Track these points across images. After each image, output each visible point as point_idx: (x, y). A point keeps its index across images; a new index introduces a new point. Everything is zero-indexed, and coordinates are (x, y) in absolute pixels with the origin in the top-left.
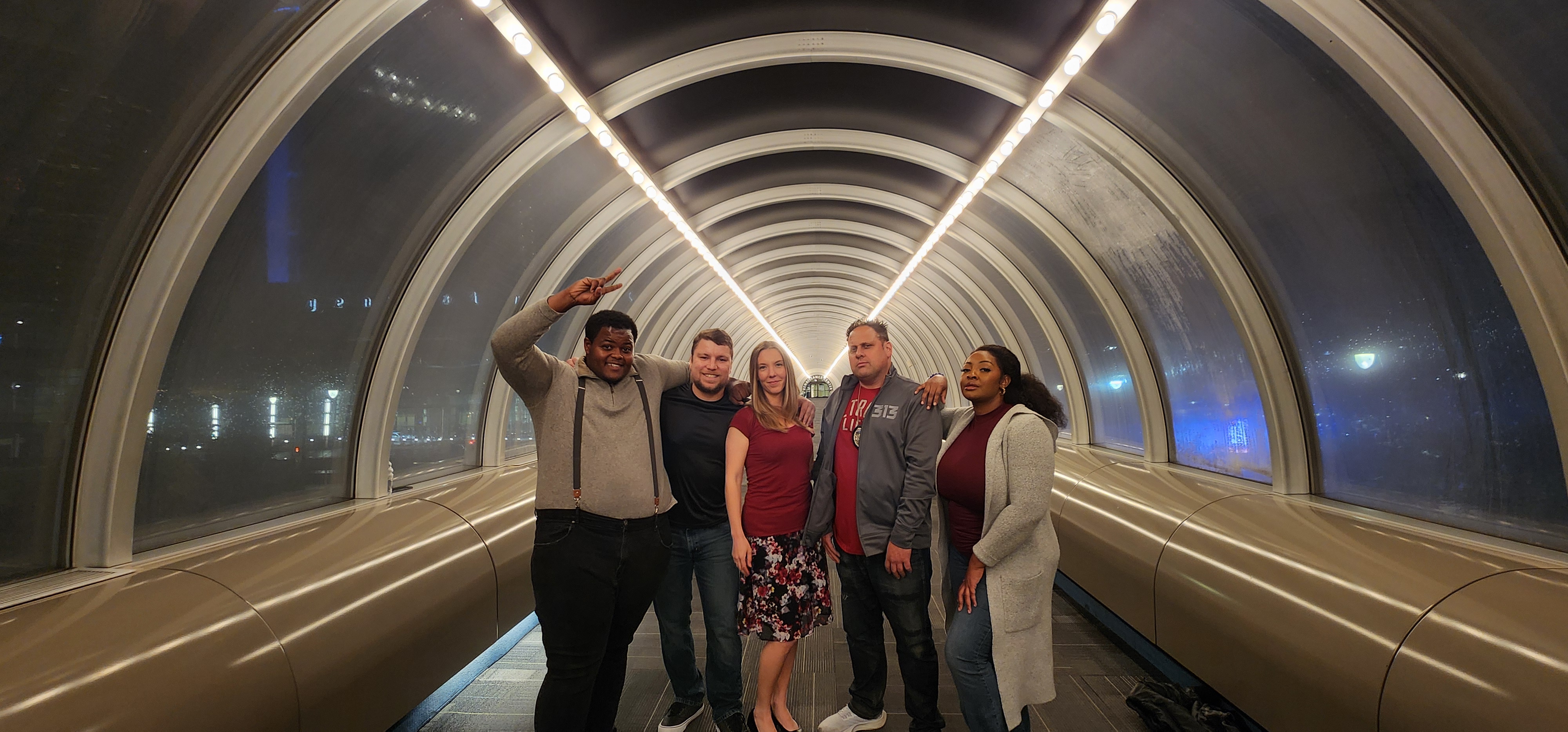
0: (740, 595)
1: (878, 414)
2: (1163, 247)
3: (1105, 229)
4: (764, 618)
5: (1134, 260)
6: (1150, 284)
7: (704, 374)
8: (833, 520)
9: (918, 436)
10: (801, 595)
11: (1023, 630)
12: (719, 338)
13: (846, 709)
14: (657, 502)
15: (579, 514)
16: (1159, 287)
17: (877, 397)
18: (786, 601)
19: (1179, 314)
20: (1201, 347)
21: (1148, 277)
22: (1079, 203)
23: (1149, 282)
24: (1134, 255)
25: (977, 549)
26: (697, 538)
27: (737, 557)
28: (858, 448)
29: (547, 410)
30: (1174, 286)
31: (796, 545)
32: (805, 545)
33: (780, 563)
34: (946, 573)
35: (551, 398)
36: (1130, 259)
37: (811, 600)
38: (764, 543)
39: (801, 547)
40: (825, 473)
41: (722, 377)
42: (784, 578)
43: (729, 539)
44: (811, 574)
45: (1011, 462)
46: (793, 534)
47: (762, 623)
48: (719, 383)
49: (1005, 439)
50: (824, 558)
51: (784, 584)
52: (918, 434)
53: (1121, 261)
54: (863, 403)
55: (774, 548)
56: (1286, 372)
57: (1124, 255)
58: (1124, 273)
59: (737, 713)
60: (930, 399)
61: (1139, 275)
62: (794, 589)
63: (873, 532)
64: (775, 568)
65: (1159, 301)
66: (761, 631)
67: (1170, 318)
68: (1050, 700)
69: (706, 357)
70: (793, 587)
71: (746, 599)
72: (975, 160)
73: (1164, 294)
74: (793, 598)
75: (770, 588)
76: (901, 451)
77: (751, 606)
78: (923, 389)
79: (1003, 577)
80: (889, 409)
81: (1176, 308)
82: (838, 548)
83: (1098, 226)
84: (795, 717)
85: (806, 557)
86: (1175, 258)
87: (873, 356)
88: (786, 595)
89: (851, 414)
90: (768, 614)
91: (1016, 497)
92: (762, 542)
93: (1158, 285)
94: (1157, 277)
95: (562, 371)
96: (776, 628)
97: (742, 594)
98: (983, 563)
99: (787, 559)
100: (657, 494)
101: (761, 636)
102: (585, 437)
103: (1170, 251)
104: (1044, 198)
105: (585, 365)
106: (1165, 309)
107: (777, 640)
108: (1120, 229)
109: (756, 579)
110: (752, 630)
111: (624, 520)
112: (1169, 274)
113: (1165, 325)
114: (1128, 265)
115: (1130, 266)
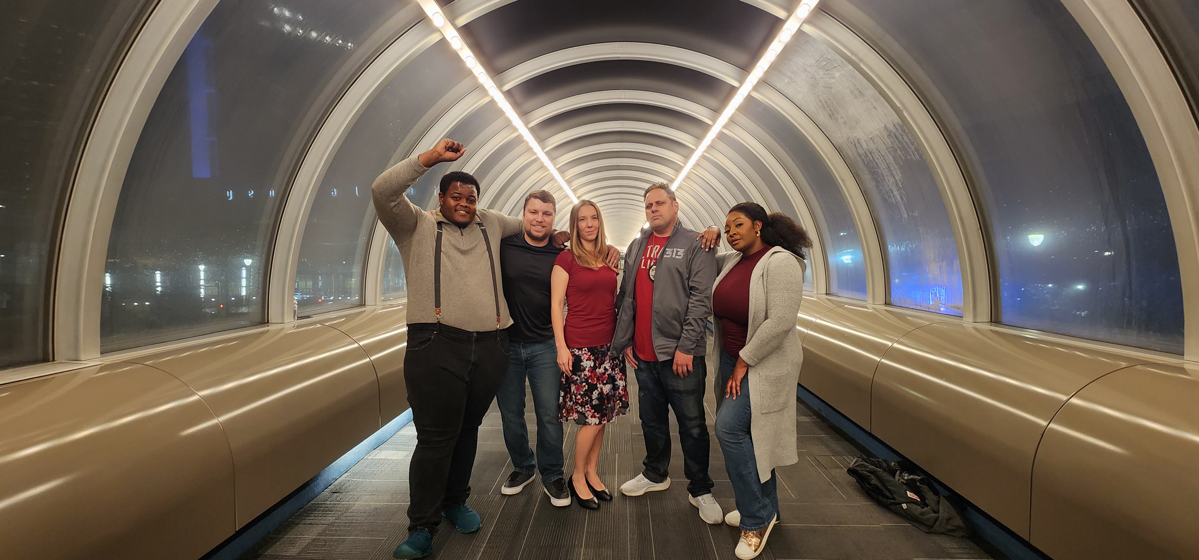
0: (561, 391)
1: (669, 255)
2: (888, 136)
3: (845, 123)
4: (580, 409)
5: (866, 147)
6: (878, 166)
7: (534, 226)
8: (633, 338)
9: (699, 271)
10: (606, 391)
11: (775, 412)
12: (545, 197)
13: (641, 476)
14: (498, 321)
15: (439, 326)
16: (885, 168)
17: (666, 242)
18: (597, 395)
19: (899, 189)
20: (915, 214)
21: (876, 161)
22: (826, 102)
23: (876, 163)
24: (866, 143)
25: (742, 353)
26: (529, 351)
27: (561, 363)
28: (653, 281)
29: (413, 248)
30: (896, 166)
31: (604, 354)
32: (611, 355)
33: (592, 368)
34: (718, 374)
35: (416, 237)
36: (863, 147)
37: (614, 395)
38: (580, 352)
39: (608, 356)
40: (628, 300)
41: (547, 228)
42: (595, 379)
43: (553, 350)
44: (615, 376)
45: (770, 287)
46: (602, 347)
47: (578, 412)
48: (545, 232)
49: (766, 270)
50: (625, 366)
51: (595, 383)
52: (699, 270)
54: (657, 248)
55: (587, 357)
56: (978, 230)
57: (859, 143)
58: (859, 159)
59: (560, 478)
60: (708, 244)
61: (870, 159)
62: (602, 387)
63: (663, 344)
64: (588, 371)
65: (884, 179)
66: (577, 418)
67: (892, 192)
68: (793, 463)
69: (535, 212)
70: (601, 385)
71: (566, 394)
72: (745, 68)
73: (888, 174)
74: (601, 393)
75: (585, 386)
76: (686, 282)
77: (569, 400)
78: (703, 236)
79: (761, 373)
80: (677, 251)
81: (897, 185)
82: (635, 356)
83: (841, 120)
84: (603, 482)
85: (611, 364)
86: (898, 144)
87: (664, 210)
88: (596, 391)
89: (648, 256)
90: (582, 405)
91: (772, 314)
92: (578, 352)
93: (884, 166)
94: (884, 161)
95: (424, 217)
96: (588, 416)
97: (563, 391)
98: (746, 363)
99: (597, 365)
100: (498, 314)
101: (577, 422)
102: (443, 268)
103: (895, 139)
104: (799, 98)
105: (441, 214)
106: (889, 186)
107: (590, 425)
108: (857, 123)
109: (573, 380)
110: (569, 418)
111: (474, 332)
112: (893, 157)
113: (887, 198)
114: (861, 151)
115: (863, 152)
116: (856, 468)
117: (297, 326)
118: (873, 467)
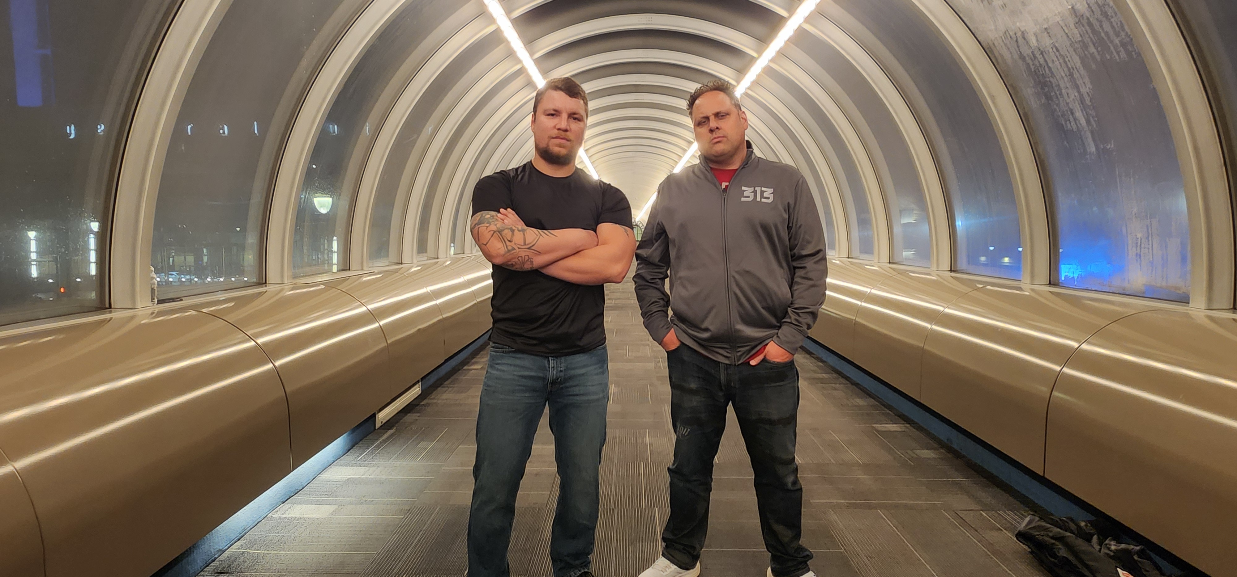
1: (748, 197)
2: (1077, 24)
5: (1036, 44)
6: (1052, 73)
12: (572, 88)
16: (1064, 75)
19: (1084, 108)
20: (1108, 147)
21: (1050, 65)
24: (1037, 36)
30: (1083, 72)
36: (1030, 44)
53: (1018, 47)
57: (1024, 38)
58: (1020, 61)
61: (1039, 62)
65: (1061, 94)
67: (1072, 114)
73: (1069, 84)
80: (763, 192)
81: (1082, 100)
83: (996, 3)
86: (1091, 35)
93: (1063, 73)
103: (1087, 28)
106: (1067, 104)
112: (1080, 57)
113: (1063, 123)
114: (1026, 51)
115: (1029, 52)
116: (1032, 532)
117: (158, 312)
118: (1059, 530)
